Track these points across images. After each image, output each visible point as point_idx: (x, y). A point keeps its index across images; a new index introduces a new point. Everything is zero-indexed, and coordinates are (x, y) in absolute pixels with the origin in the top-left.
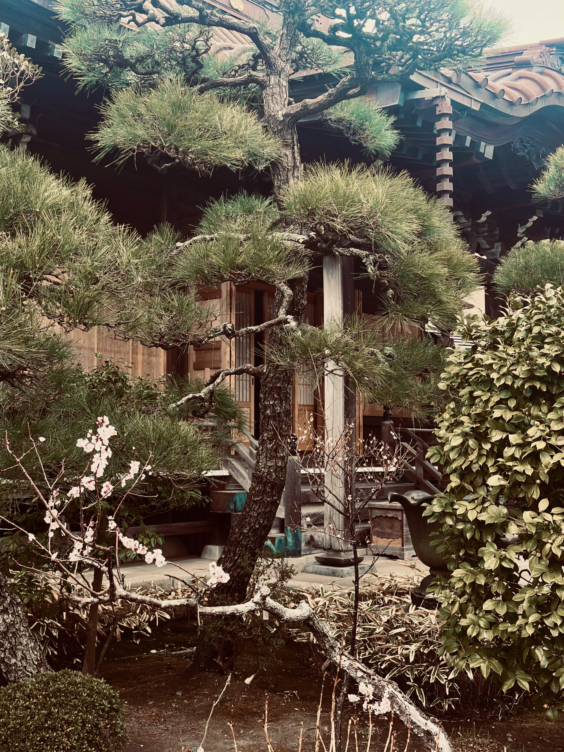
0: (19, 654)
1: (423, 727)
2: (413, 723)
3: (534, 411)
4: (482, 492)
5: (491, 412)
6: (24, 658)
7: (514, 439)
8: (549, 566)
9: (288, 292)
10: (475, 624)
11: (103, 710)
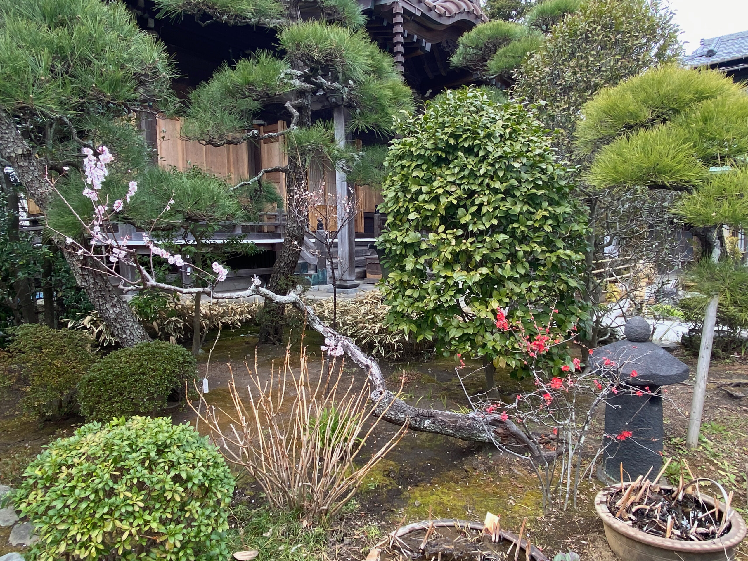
0: (128, 331)
1: (364, 363)
2: (359, 361)
3: (438, 171)
4: (407, 226)
5: (412, 173)
6: (131, 334)
7: (424, 189)
8: (444, 266)
9: (296, 113)
10: (402, 304)
11: (179, 362)
